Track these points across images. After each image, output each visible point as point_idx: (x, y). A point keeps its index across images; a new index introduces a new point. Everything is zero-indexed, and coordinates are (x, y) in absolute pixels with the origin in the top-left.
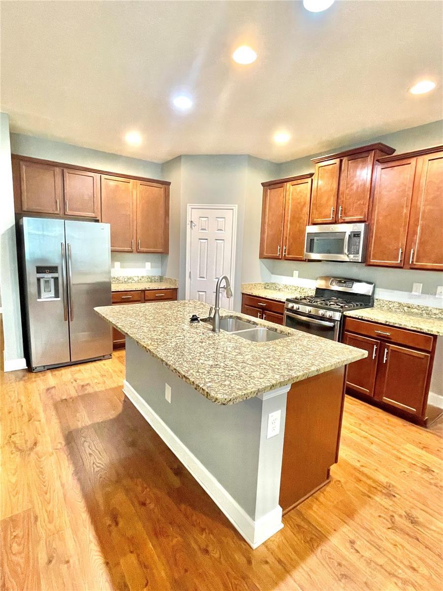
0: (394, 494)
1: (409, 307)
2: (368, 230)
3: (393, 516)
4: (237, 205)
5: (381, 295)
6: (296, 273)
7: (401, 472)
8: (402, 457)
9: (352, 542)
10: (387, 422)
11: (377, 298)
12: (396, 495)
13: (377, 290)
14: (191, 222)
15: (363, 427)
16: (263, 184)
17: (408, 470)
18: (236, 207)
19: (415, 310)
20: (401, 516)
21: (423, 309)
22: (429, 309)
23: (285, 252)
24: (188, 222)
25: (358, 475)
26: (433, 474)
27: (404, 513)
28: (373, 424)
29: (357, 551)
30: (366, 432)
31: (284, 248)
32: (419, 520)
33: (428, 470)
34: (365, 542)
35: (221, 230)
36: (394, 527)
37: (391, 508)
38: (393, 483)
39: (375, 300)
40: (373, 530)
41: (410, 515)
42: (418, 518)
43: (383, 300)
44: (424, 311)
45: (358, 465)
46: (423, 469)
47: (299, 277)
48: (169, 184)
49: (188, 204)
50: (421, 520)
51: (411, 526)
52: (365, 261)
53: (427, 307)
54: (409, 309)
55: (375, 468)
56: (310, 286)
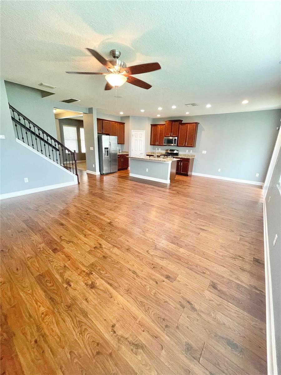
2: (178, 138)
5: (180, 153)
6: (160, 149)
16: (151, 125)
18: (145, 131)
23: (158, 143)
24: (132, 135)
47: (161, 150)
48: (125, 123)
49: (132, 130)
52: (177, 146)
53: (188, 155)
56: (164, 152)
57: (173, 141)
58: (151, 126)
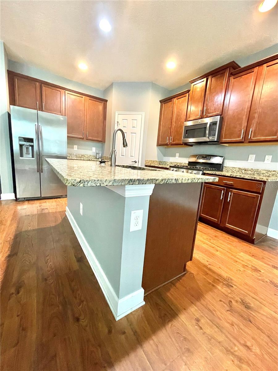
0: (231, 285)
1: (246, 170)
2: (222, 120)
3: (231, 302)
4: (144, 113)
5: (228, 164)
6: (177, 154)
7: (237, 270)
8: (238, 260)
9: (198, 320)
10: (228, 239)
11: (225, 166)
12: (233, 286)
13: (226, 161)
14: (118, 122)
15: (212, 241)
16: (160, 101)
17: (242, 269)
18: (144, 114)
19: (249, 172)
20: (237, 301)
21: (255, 171)
22: (259, 171)
23: (171, 141)
24: (116, 122)
25: (206, 270)
26: (260, 273)
27: (240, 300)
28: (218, 240)
29: (201, 328)
30: (214, 244)
31: (171, 138)
32: (251, 305)
33: (256, 270)
34: (208, 321)
35: (135, 127)
36: (231, 310)
37: (230, 295)
38: (231, 277)
39: (224, 168)
40: (215, 311)
41: (244, 301)
42: (250, 304)
43: (229, 167)
44: (255, 172)
45: (207, 263)
46: (253, 269)
47: (179, 157)
48: (106, 101)
49: (116, 112)
50: (252, 305)
51: (245, 310)
52: (220, 141)
53: (258, 170)
54: (246, 171)
55: (219, 266)
56: (185, 161)
57: (206, 128)
58: (160, 104)
